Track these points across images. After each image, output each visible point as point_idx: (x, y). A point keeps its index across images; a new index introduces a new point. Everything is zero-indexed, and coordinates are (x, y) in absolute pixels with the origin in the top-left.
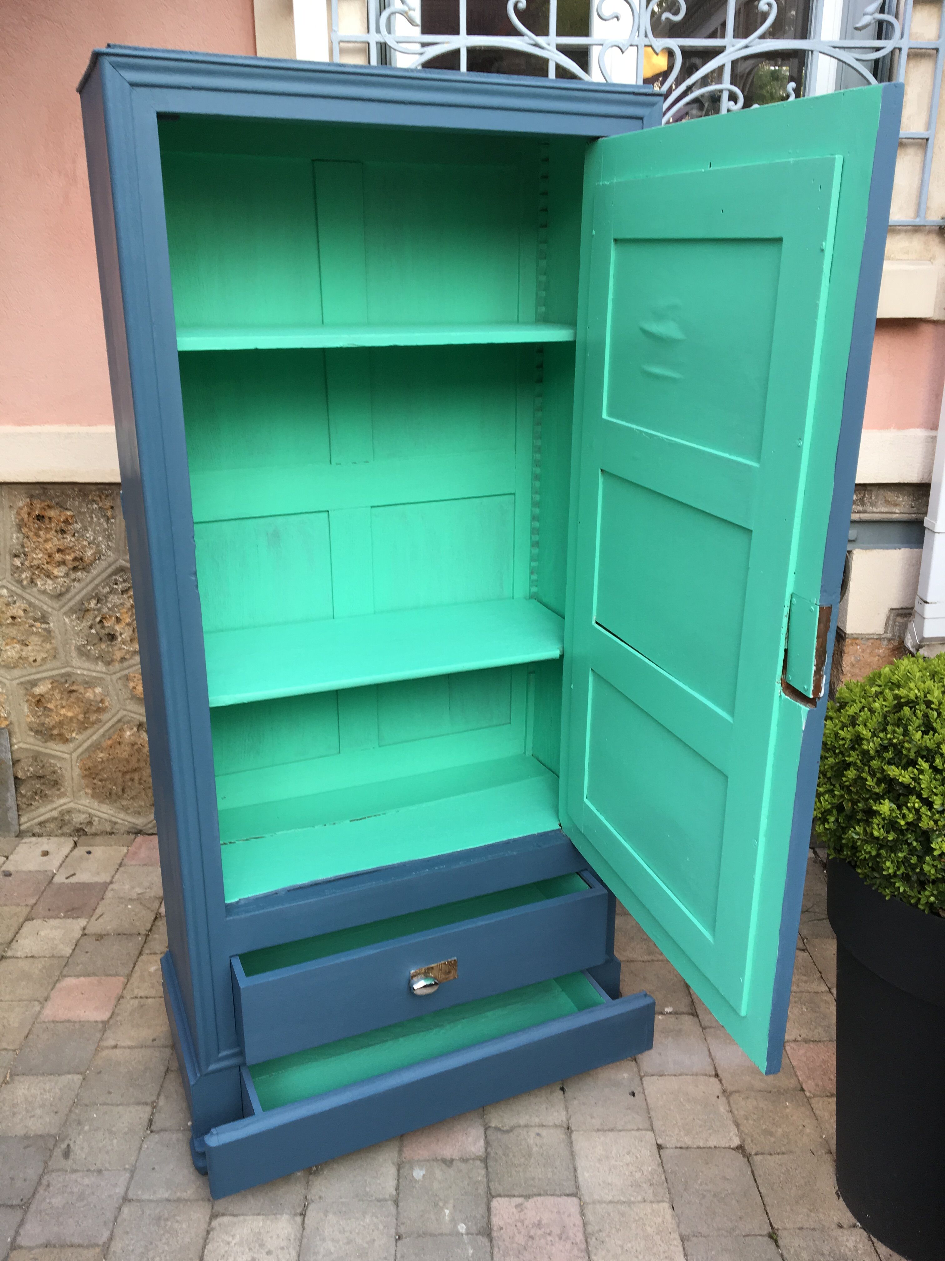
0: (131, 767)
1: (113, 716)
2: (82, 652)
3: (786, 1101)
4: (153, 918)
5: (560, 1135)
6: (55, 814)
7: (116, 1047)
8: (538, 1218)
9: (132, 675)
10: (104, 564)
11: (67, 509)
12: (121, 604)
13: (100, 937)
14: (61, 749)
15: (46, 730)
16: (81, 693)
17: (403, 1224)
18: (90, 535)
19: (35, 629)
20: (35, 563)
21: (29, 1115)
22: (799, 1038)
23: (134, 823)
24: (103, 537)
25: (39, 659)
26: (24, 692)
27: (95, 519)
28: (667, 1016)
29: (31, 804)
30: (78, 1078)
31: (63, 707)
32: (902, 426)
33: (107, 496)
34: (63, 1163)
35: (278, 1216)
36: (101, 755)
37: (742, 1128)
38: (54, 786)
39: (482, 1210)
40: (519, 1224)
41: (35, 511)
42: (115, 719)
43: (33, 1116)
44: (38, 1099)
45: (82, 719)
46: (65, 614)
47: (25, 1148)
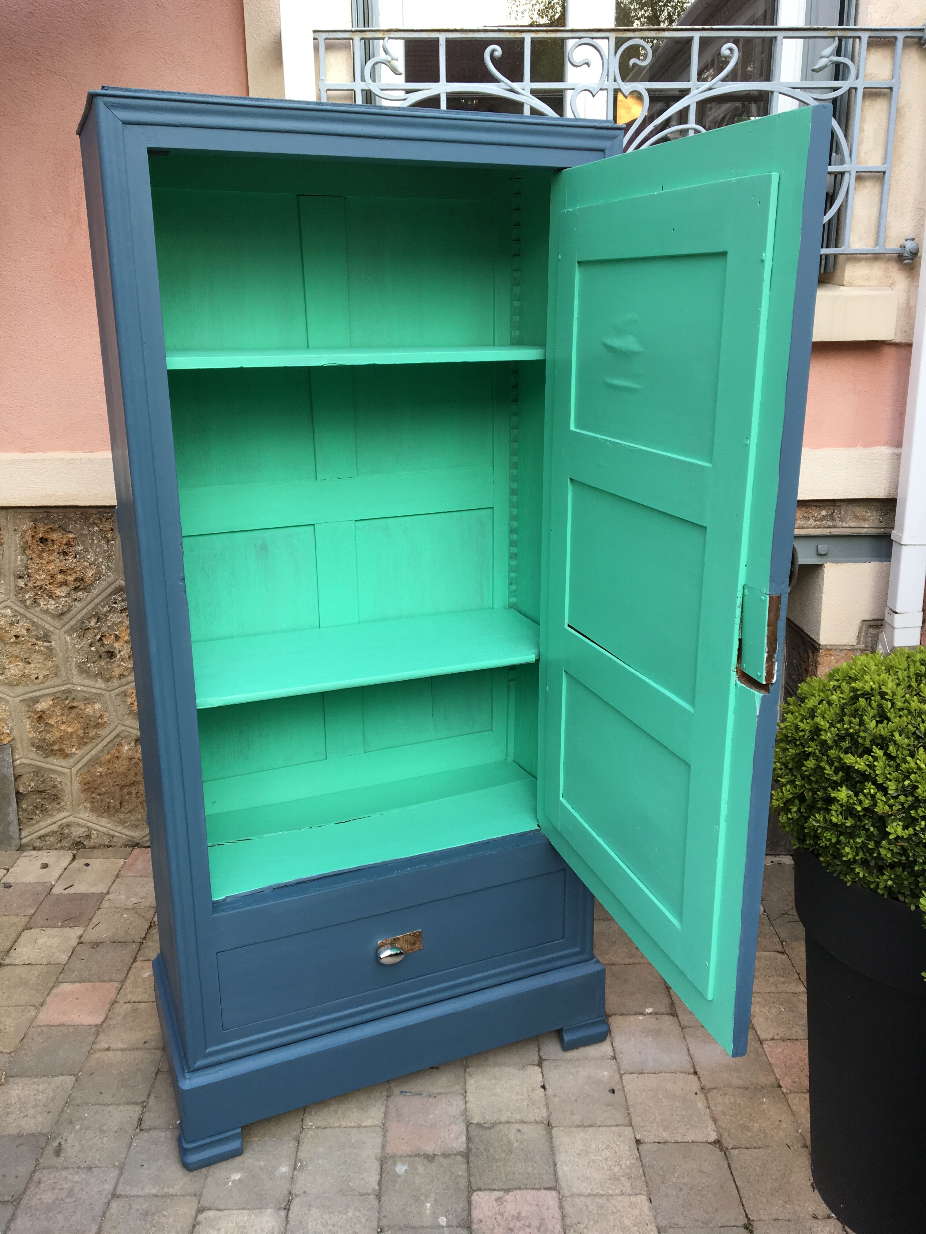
0: (128, 781)
1: (111, 732)
2: (83, 669)
3: (763, 1097)
4: (147, 927)
5: (541, 1130)
6: (54, 827)
7: (108, 1049)
8: (518, 1211)
9: (131, 691)
10: (104, 584)
11: (69, 532)
12: (120, 622)
13: (96, 945)
14: (61, 764)
15: (47, 745)
16: (81, 710)
17: (385, 1217)
18: (91, 556)
19: (37, 648)
20: (38, 583)
21: (22, 1115)
22: (776, 1037)
23: (131, 837)
24: (103, 558)
25: (41, 677)
26: (27, 709)
27: (96, 541)
28: (648, 1016)
29: (32, 818)
30: (69, 1080)
31: (64, 723)
32: (868, 444)
33: (108, 519)
34: (54, 1161)
35: (263, 1210)
36: (100, 769)
37: (719, 1123)
38: (54, 800)
39: (463, 1204)
40: (499, 1217)
41: (39, 534)
42: (114, 734)
43: (26, 1116)
44: (32, 1099)
45: (82, 735)
46: (66, 632)
47: (17, 1146)
